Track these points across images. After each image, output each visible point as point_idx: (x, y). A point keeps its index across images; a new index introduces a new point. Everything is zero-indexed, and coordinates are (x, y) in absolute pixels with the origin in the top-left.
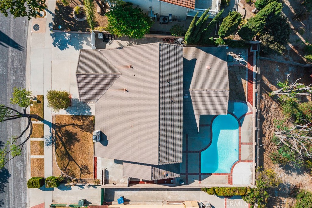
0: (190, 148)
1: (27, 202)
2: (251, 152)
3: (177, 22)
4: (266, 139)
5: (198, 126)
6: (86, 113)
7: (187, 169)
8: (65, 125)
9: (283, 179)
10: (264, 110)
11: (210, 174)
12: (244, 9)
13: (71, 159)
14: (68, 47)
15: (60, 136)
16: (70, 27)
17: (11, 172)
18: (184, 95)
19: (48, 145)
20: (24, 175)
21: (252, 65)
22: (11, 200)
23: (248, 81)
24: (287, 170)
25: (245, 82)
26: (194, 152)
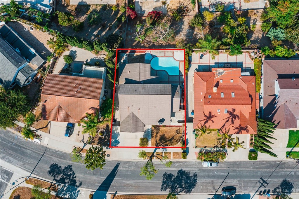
0: (167, 81)
1: (195, 161)
2: (169, 51)
3: (107, 87)
4: (163, 43)
5: (156, 77)
6: (150, 131)
7: (177, 82)
8: (156, 141)
9: (184, 33)
10: (149, 44)
11: (180, 71)
12: (101, 55)
13: (173, 138)
14: (118, 140)
15: (161, 143)
16: (109, 138)
17: (180, 169)
18: (141, 84)
19: (166, 150)
20: (181, 162)
21: (128, 51)
22: (194, 169)
23: (135, 53)
24: (180, 31)
25: (136, 54)
26: (169, 78)
